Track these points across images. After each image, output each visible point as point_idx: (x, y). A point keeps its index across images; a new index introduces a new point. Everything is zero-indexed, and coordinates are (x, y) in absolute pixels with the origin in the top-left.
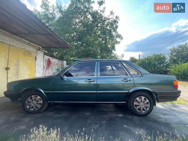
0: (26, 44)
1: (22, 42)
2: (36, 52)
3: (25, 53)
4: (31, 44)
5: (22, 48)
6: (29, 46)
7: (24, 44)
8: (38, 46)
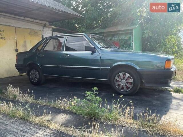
0: (29, 23)
1: (26, 22)
2: (42, 29)
3: (30, 32)
4: (35, 22)
5: (27, 27)
6: (34, 25)
7: (28, 24)
8: (44, 22)
